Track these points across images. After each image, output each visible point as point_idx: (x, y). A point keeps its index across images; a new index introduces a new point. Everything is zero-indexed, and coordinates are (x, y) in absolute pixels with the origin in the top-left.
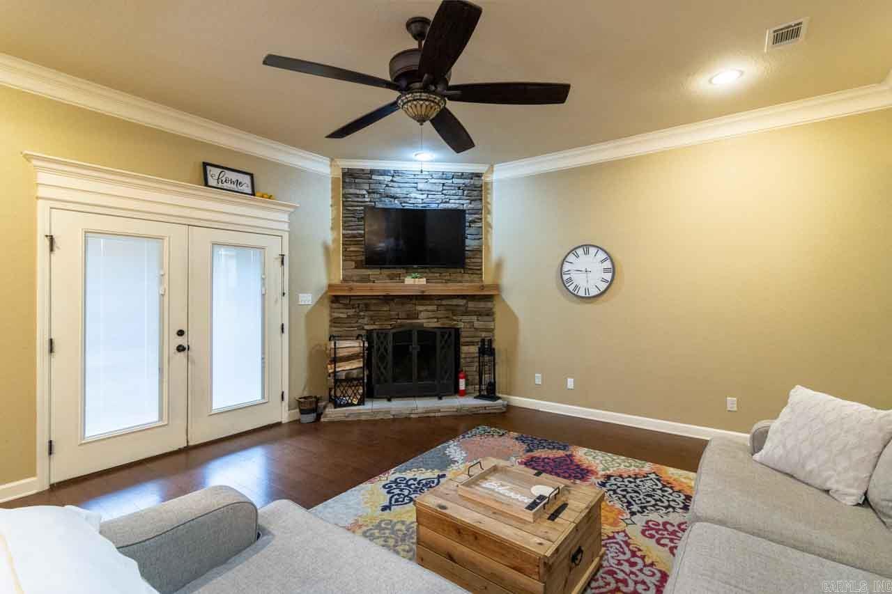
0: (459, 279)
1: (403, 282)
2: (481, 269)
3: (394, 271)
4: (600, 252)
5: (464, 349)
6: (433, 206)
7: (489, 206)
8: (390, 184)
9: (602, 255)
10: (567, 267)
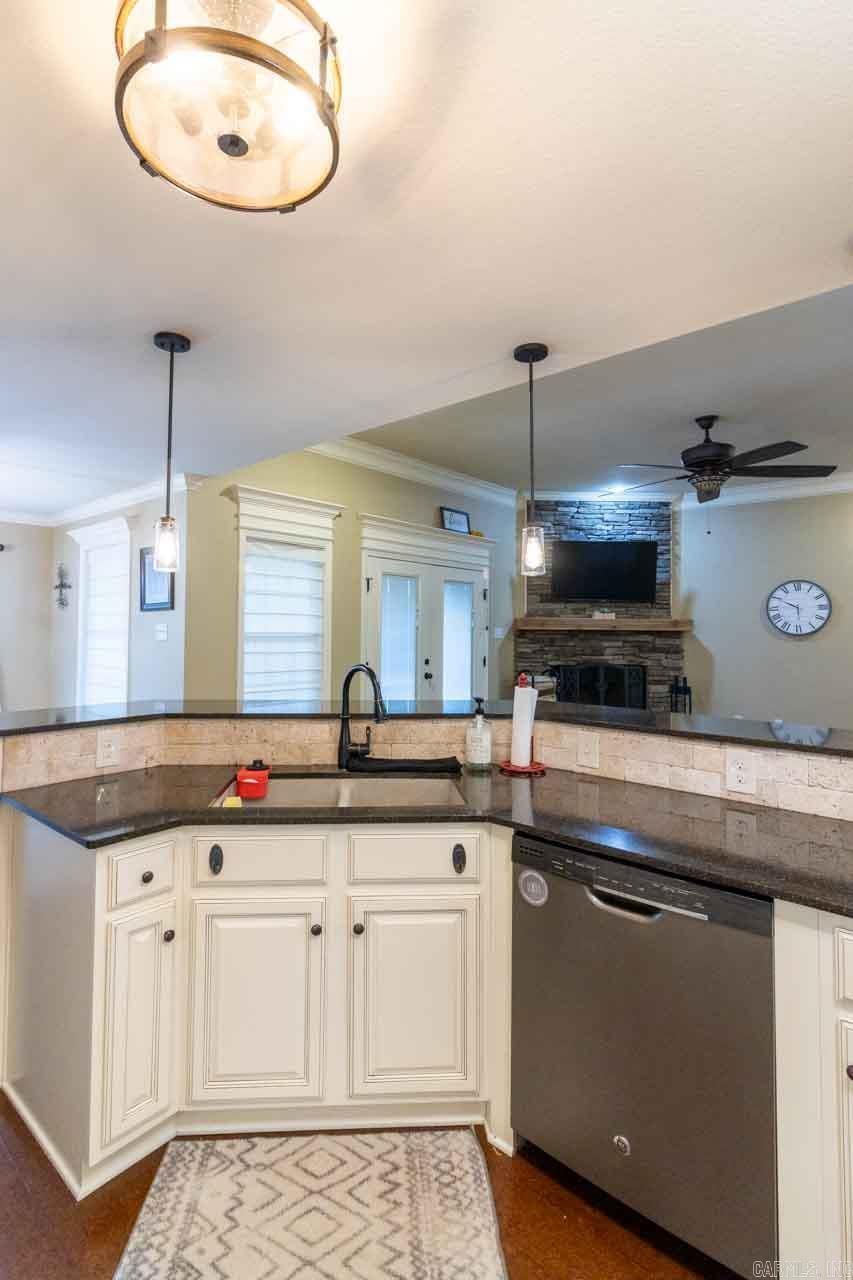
0: (647, 614)
1: (590, 616)
2: (669, 604)
3: (582, 606)
4: (814, 587)
5: (653, 689)
6: (620, 538)
7: (677, 537)
8: (576, 516)
9: (816, 592)
10: (773, 603)
